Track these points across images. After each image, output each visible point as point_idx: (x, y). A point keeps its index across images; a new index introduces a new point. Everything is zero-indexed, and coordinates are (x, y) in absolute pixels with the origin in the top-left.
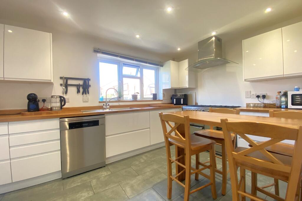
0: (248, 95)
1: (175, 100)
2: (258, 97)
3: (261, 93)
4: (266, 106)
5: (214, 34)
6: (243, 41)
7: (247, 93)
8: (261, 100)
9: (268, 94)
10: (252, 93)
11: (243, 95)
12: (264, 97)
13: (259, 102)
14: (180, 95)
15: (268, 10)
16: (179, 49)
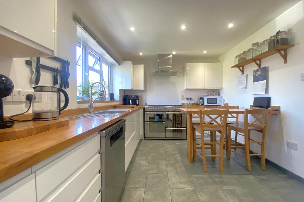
0: (183, 98)
1: (131, 100)
2: (188, 99)
3: (189, 97)
4: (193, 104)
5: (174, 53)
6: (186, 64)
7: (182, 96)
8: (189, 101)
9: (192, 98)
10: (185, 97)
11: (180, 98)
12: (191, 99)
13: (189, 103)
14: (134, 96)
15: (205, 52)
16: (141, 54)
